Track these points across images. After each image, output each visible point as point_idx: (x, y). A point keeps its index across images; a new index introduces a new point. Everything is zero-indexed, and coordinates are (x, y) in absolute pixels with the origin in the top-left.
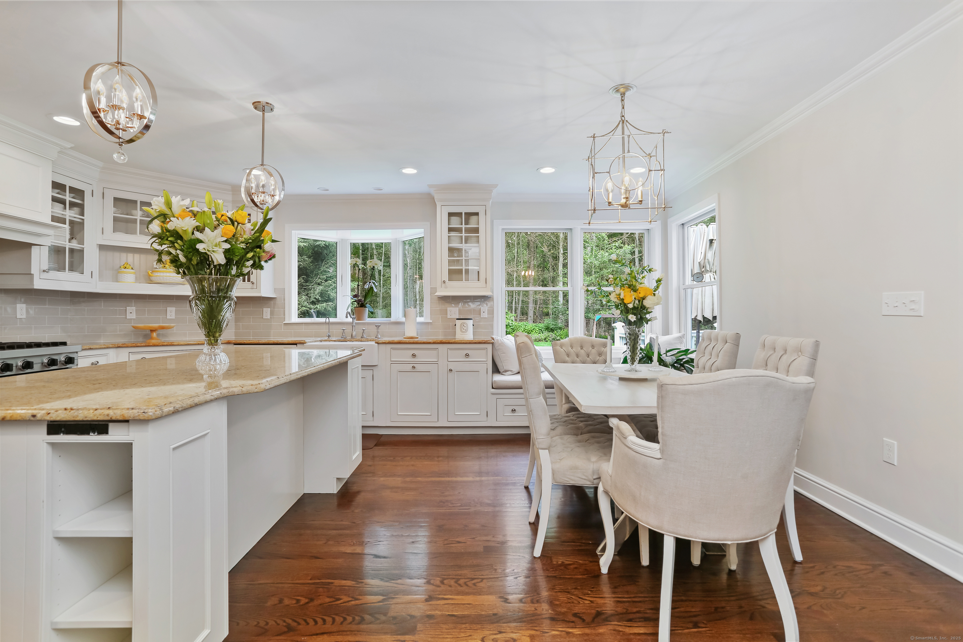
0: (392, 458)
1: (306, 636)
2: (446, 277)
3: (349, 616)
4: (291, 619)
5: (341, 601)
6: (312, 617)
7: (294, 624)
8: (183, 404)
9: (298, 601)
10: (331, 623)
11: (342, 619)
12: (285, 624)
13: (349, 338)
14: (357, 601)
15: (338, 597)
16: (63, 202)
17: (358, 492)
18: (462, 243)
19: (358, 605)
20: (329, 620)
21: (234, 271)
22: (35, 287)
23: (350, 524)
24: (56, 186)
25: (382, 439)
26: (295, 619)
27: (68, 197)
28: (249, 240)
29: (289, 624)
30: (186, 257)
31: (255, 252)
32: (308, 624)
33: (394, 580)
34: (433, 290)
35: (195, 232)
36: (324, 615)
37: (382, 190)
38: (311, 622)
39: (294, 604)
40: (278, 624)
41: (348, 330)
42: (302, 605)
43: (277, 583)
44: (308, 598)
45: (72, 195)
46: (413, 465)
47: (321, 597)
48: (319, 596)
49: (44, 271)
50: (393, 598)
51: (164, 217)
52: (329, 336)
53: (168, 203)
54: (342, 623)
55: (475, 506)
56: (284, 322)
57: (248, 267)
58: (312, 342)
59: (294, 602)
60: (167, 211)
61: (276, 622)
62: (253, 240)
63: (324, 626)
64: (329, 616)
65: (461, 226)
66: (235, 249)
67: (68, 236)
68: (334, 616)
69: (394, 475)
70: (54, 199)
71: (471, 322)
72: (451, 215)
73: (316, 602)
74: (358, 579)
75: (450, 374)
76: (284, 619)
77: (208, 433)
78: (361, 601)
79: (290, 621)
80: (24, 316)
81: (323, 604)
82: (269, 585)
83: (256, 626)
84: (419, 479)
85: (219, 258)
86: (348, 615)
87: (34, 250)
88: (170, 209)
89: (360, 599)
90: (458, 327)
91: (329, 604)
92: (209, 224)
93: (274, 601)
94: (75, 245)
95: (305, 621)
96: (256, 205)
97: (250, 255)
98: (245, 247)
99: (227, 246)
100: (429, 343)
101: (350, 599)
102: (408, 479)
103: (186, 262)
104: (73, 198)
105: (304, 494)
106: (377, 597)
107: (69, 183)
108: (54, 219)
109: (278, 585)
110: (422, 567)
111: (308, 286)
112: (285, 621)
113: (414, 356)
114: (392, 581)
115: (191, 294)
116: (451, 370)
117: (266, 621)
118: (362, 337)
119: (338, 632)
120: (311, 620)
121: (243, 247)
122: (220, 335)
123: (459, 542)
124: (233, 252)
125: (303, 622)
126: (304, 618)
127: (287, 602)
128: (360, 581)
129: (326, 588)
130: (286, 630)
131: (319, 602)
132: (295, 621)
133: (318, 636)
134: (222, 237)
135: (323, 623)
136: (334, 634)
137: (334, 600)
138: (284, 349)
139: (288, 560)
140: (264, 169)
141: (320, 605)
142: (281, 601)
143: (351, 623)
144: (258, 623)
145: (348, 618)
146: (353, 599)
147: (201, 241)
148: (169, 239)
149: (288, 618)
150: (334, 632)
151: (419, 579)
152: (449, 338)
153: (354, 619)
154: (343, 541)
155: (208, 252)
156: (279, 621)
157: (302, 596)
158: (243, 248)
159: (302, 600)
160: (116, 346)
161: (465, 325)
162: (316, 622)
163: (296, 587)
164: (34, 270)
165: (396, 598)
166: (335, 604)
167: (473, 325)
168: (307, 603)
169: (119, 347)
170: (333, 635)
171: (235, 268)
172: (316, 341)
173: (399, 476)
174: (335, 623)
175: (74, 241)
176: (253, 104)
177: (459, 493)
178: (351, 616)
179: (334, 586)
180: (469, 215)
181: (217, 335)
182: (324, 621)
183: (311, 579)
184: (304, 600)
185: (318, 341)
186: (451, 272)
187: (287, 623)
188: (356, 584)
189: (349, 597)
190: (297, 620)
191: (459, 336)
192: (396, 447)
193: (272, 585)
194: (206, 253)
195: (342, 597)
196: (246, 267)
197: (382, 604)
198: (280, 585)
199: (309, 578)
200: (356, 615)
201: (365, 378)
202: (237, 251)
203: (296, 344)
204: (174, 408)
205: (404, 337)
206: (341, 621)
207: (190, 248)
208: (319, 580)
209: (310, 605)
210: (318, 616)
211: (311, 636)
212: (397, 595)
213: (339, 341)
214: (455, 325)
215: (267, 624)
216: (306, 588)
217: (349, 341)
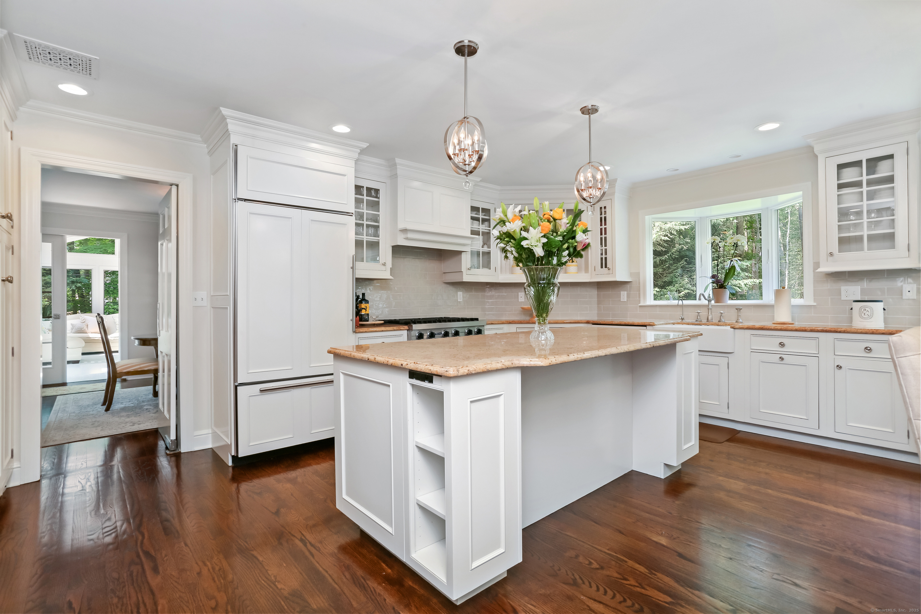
0: (742, 459)
1: (586, 596)
2: (834, 246)
3: (630, 600)
4: (579, 576)
5: (628, 582)
6: (597, 584)
7: (580, 581)
8: (476, 368)
9: (590, 563)
10: (611, 597)
11: (622, 599)
12: (572, 577)
13: (704, 321)
14: (643, 590)
15: (626, 577)
16: (477, 219)
17: (690, 485)
18: (862, 200)
19: (643, 594)
20: (610, 593)
21: (555, 261)
22: (464, 281)
23: (665, 512)
24: (474, 209)
25: (739, 435)
26: (582, 577)
27: (481, 216)
28: (564, 233)
29: (576, 579)
30: (517, 253)
31: (569, 242)
32: (591, 587)
33: (691, 588)
34: (817, 265)
35: (523, 232)
36: (607, 587)
37: (740, 156)
38: (594, 588)
39: (586, 564)
40: (568, 575)
41: (704, 313)
42: (593, 569)
43: (580, 541)
44: (600, 565)
45: (484, 214)
46: (766, 474)
47: (611, 569)
48: (610, 568)
49: (468, 269)
50: (683, 606)
51: (503, 222)
52: (682, 319)
53: (505, 212)
54: (620, 602)
55: (844, 551)
56: (639, 305)
57: (566, 256)
58: (663, 324)
59: (587, 562)
60: (505, 219)
61: (566, 572)
62: (567, 233)
63: (603, 596)
64: (611, 590)
65: (859, 179)
66: (552, 242)
67: (481, 244)
68: (616, 592)
69: (737, 478)
70: (473, 218)
71: (880, 305)
72: (841, 167)
73: (605, 572)
74: (652, 569)
75: (838, 371)
76: (573, 572)
77: (502, 394)
78: (647, 591)
79: (577, 577)
80: (461, 300)
81: (611, 576)
82: (573, 539)
83: (551, 567)
84: (770, 491)
85: (539, 252)
86: (629, 598)
87: (463, 255)
88: (506, 216)
89: (647, 590)
90: (855, 312)
91: (616, 579)
92: (534, 223)
93: (571, 553)
94: (486, 249)
95: (590, 583)
96: (584, 199)
97: (565, 246)
98: (562, 239)
99: (545, 240)
100: (805, 330)
101: (637, 584)
102: (754, 487)
103: (518, 256)
104: (485, 215)
105: (632, 470)
106: (665, 596)
107: (481, 206)
108: (473, 232)
109: (579, 542)
110: (731, 590)
111: (691, 268)
112: (573, 575)
113: (782, 345)
114: (689, 589)
115: (526, 282)
116: (839, 367)
117: (560, 568)
118: (719, 321)
119: (614, 608)
120: (595, 586)
121: (560, 239)
122: (547, 316)
123: (796, 585)
124: (550, 245)
125: (587, 583)
126: (590, 580)
127: (581, 559)
128: (654, 572)
129: (619, 563)
130: (572, 582)
131: (608, 573)
132: (582, 579)
133: (595, 602)
134: (541, 233)
135: (604, 593)
136: (610, 608)
137: (621, 577)
138: (640, 330)
139: (595, 524)
140: (592, 166)
141: (608, 576)
142: (577, 556)
143: (628, 607)
144: (554, 566)
145: (628, 600)
146: (640, 586)
147: (525, 239)
148: (505, 240)
149: (577, 574)
150: (610, 607)
151: (722, 601)
152: (844, 326)
153: (633, 605)
154: (652, 527)
155: (530, 247)
156: (569, 573)
157: (595, 561)
158: (560, 241)
159: (594, 564)
160: (508, 322)
161: (867, 309)
162: (598, 589)
163: (593, 551)
164: (464, 269)
165: (686, 608)
166: (621, 582)
167: (884, 309)
168: (597, 569)
169: (510, 323)
170: (608, 609)
171: (555, 258)
172: (666, 324)
173: (744, 481)
174: (615, 599)
175: (485, 246)
176: (581, 110)
177: (824, 526)
178: (631, 600)
179: (626, 565)
180: (873, 163)
181: (544, 315)
182: (606, 592)
183: (608, 550)
184: (595, 565)
185: (669, 324)
186: (842, 241)
187: (575, 577)
188: (647, 573)
189: (637, 582)
190: (584, 579)
191: (859, 323)
192: (751, 448)
193: (575, 540)
194: (529, 248)
195: (630, 579)
196: (563, 257)
197: (667, 605)
198: (581, 543)
199: (608, 548)
200: (637, 603)
201: (718, 365)
202: (553, 243)
203: (646, 326)
204: (468, 370)
205: (773, 322)
206: (621, 600)
207: (518, 245)
208: (616, 553)
209: (599, 571)
210: (602, 585)
211: (589, 599)
212: (689, 605)
213: (693, 324)
214: (852, 309)
215: (559, 570)
216: (602, 556)
217: (704, 324)
